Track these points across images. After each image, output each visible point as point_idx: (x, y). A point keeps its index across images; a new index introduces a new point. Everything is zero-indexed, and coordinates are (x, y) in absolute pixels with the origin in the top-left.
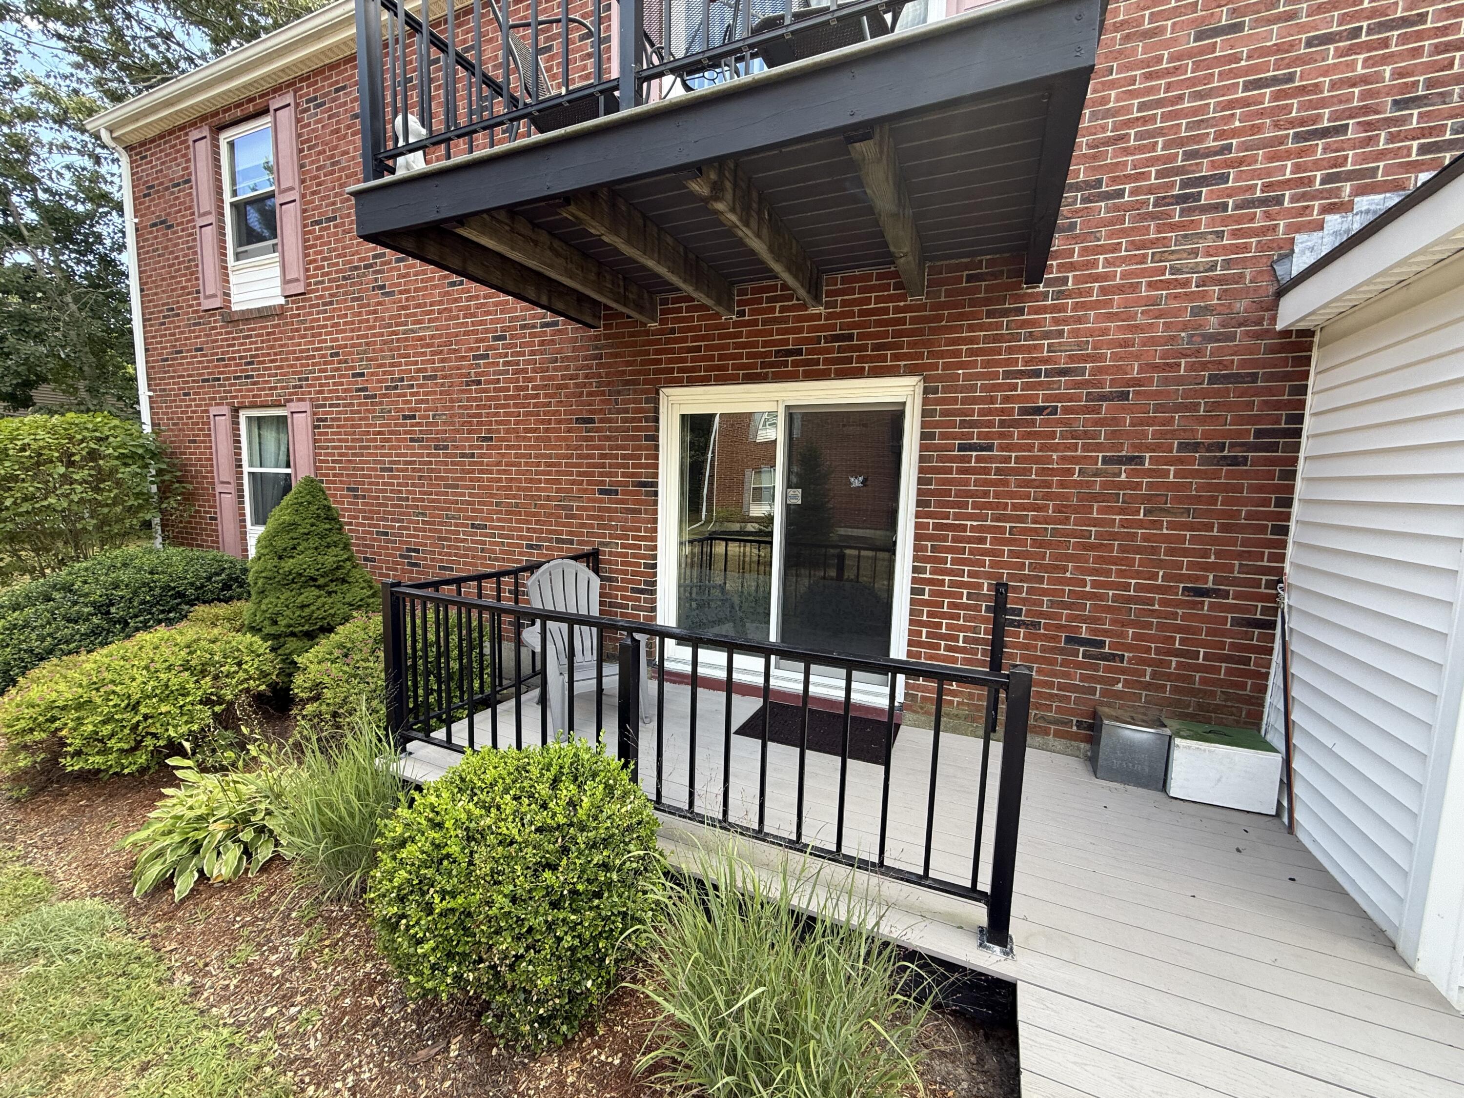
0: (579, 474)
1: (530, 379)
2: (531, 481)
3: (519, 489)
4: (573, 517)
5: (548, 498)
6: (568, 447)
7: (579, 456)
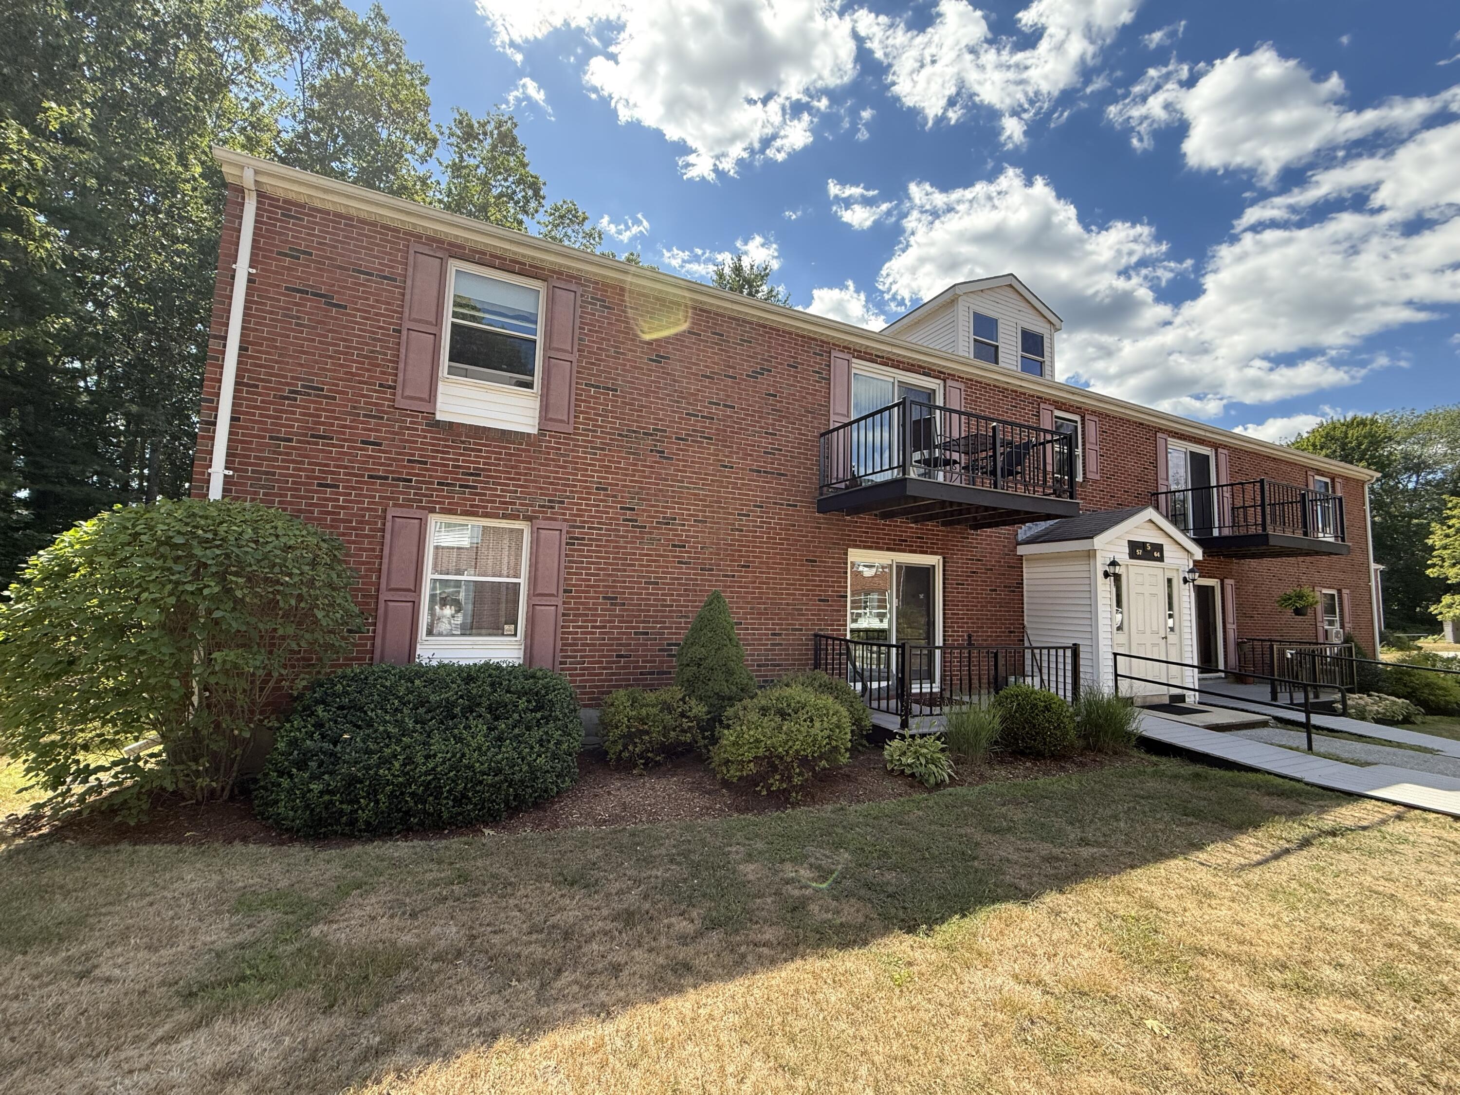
0: (807, 590)
1: (778, 534)
2: (776, 594)
3: (768, 598)
4: (803, 615)
5: (788, 604)
6: (801, 575)
7: (808, 580)
